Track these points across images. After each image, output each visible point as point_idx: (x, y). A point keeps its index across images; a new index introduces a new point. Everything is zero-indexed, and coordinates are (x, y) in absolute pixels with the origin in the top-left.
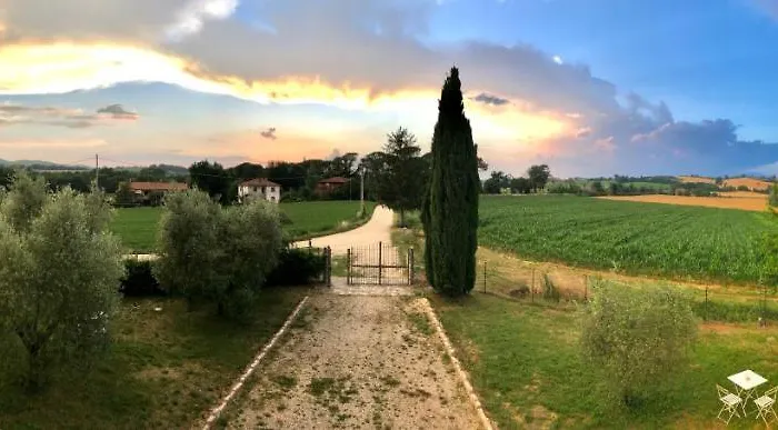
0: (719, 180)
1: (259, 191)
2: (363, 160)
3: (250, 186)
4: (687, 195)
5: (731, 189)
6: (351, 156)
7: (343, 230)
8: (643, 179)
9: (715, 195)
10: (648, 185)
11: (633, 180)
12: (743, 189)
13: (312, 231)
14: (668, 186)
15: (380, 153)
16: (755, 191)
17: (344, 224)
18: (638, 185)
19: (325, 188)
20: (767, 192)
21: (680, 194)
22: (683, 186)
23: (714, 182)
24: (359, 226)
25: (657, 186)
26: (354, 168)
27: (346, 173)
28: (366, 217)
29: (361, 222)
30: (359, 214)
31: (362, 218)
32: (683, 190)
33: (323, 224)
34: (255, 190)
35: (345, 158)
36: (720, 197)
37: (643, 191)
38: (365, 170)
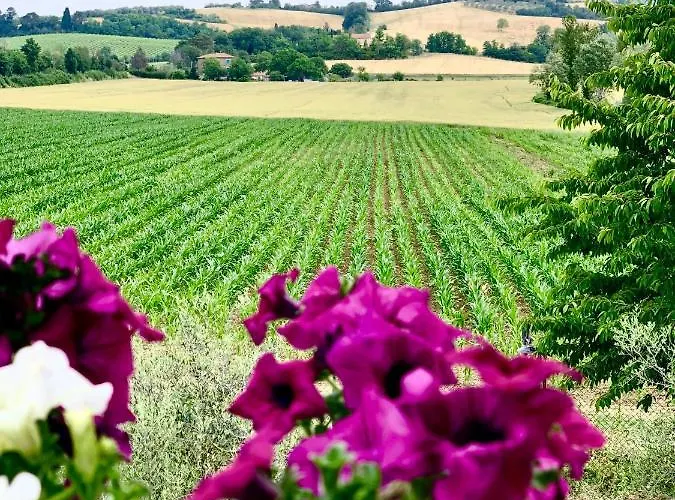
0: (354, 17)
4: (239, 75)
5: (399, 48)
8: (70, 23)
9: (343, 73)
10: (90, 44)
11: (34, 24)
12: (444, 44)
14: (170, 45)
16: (491, 52)
18: (50, 44)
20: (535, 54)
21: (214, 74)
22: (221, 42)
23: (336, 24)
25: (123, 47)
32: (223, 60)
36: (365, 78)
37: (74, 66)
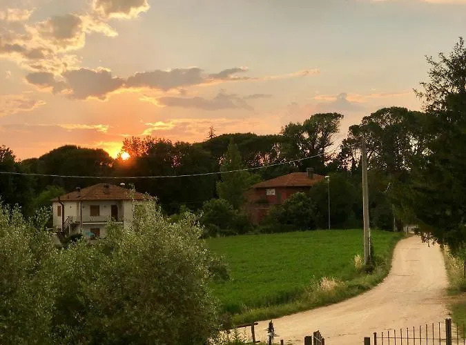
1: (106, 213)
2: (354, 129)
3: (81, 201)
6: (324, 122)
7: (327, 301)
13: (250, 305)
15: (398, 112)
17: (328, 284)
19: (265, 201)
24: (363, 289)
26: (333, 149)
27: (315, 162)
28: (377, 267)
29: (365, 280)
30: (358, 260)
31: (369, 270)
33: (273, 289)
34: (95, 211)
35: (310, 126)
38: (358, 154)
